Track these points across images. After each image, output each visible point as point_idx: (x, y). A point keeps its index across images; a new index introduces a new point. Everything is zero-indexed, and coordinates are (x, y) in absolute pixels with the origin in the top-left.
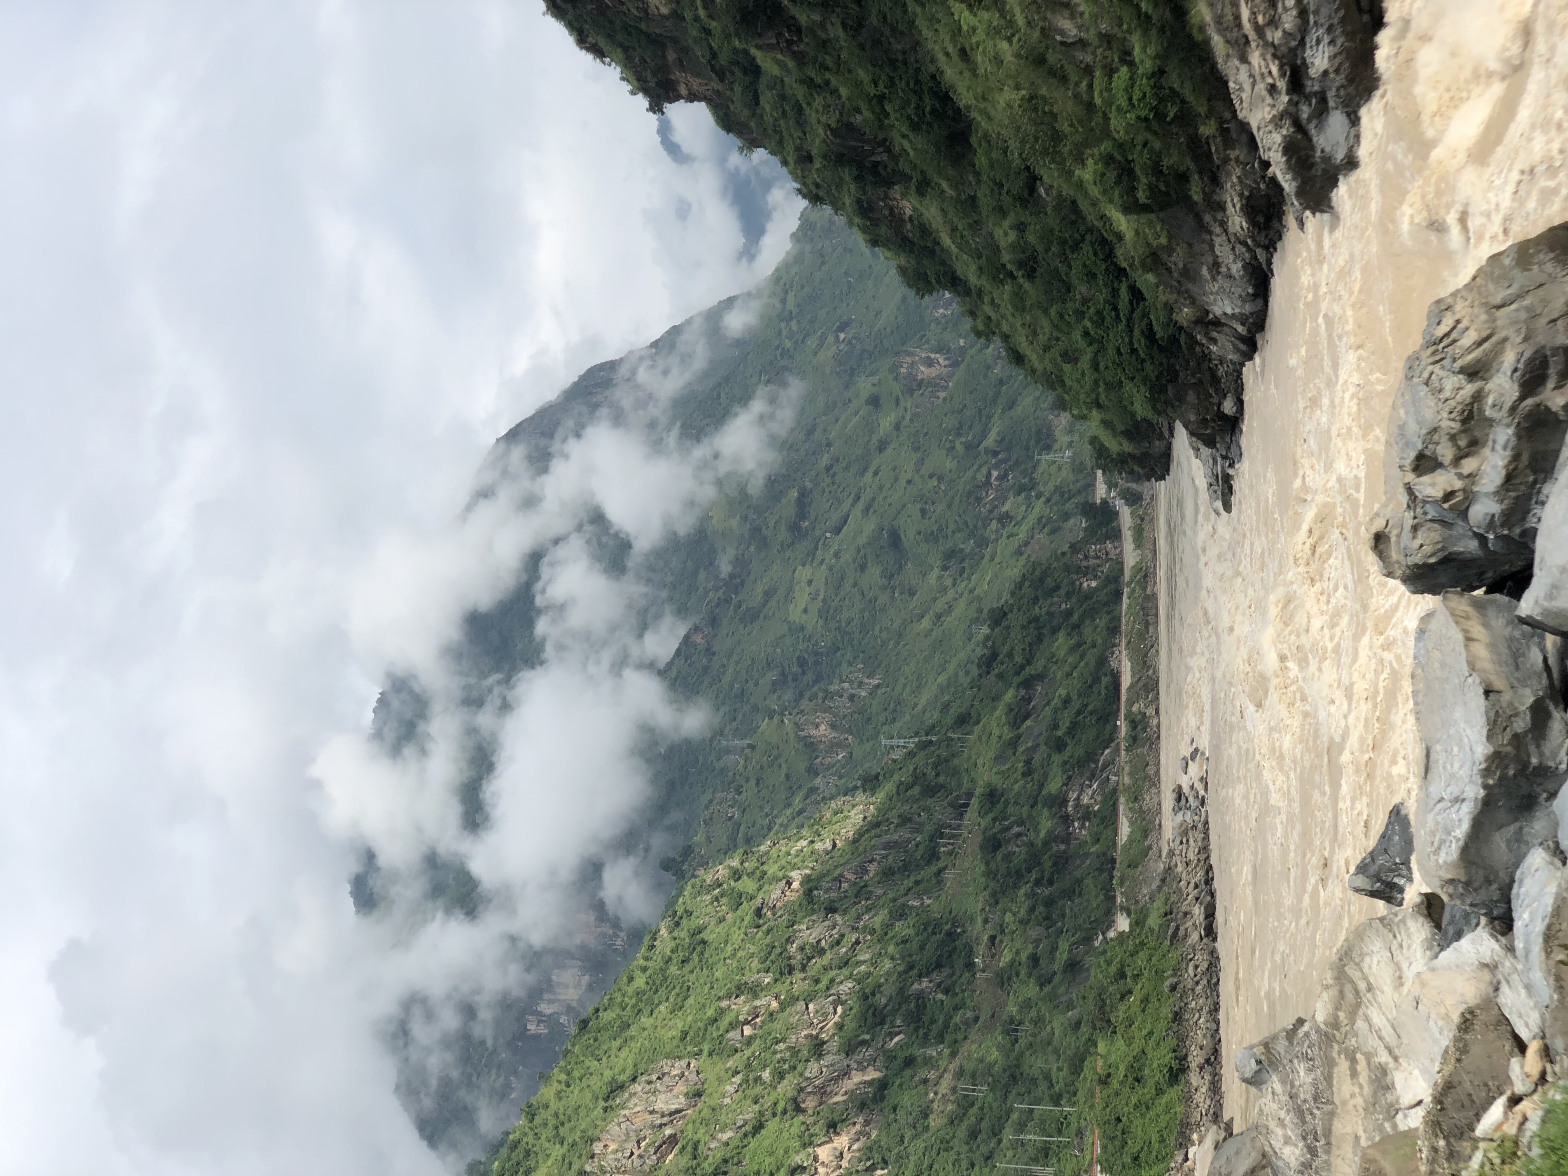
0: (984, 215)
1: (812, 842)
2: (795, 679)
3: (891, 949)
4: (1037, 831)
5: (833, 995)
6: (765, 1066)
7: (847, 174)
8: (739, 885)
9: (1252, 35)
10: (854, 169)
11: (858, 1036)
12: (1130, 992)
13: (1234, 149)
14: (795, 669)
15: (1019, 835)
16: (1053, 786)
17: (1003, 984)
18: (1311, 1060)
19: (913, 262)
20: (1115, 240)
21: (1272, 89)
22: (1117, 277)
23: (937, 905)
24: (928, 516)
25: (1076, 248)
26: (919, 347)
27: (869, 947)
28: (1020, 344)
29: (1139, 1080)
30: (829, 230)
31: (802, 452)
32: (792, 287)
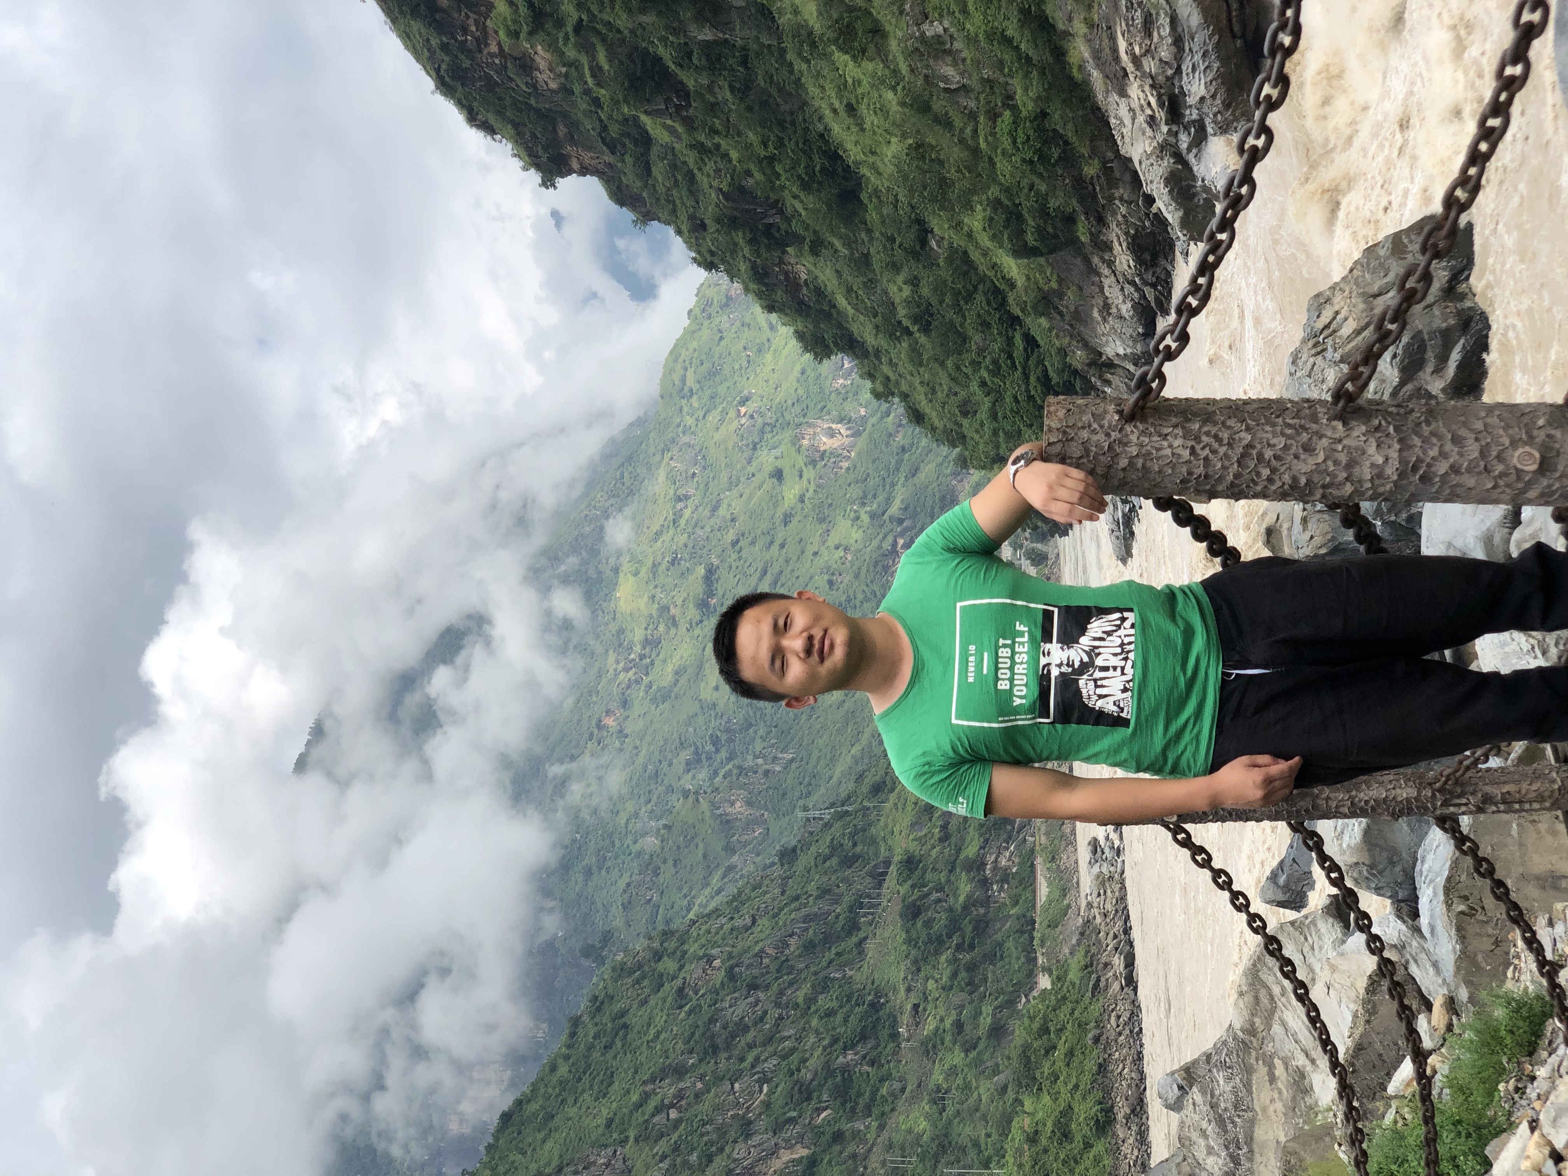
0: (878, 272)
1: (732, 918)
2: (709, 758)
3: (814, 1022)
4: (956, 896)
5: (758, 1072)
6: (693, 1149)
7: (739, 237)
8: (661, 967)
9: (1130, 68)
10: (748, 231)
11: (785, 1113)
12: (1055, 1047)
13: (1117, 188)
14: (709, 747)
15: (939, 900)
16: (971, 850)
17: (928, 1053)
18: (1229, 1068)
19: (811, 327)
20: (1007, 289)
21: (1152, 121)
22: (1011, 326)
23: (859, 976)
24: (835, 587)
25: (969, 298)
26: (820, 418)
27: (793, 1022)
28: (919, 403)
29: (1066, 1136)
30: (726, 305)
31: (708, 529)
32: (691, 363)
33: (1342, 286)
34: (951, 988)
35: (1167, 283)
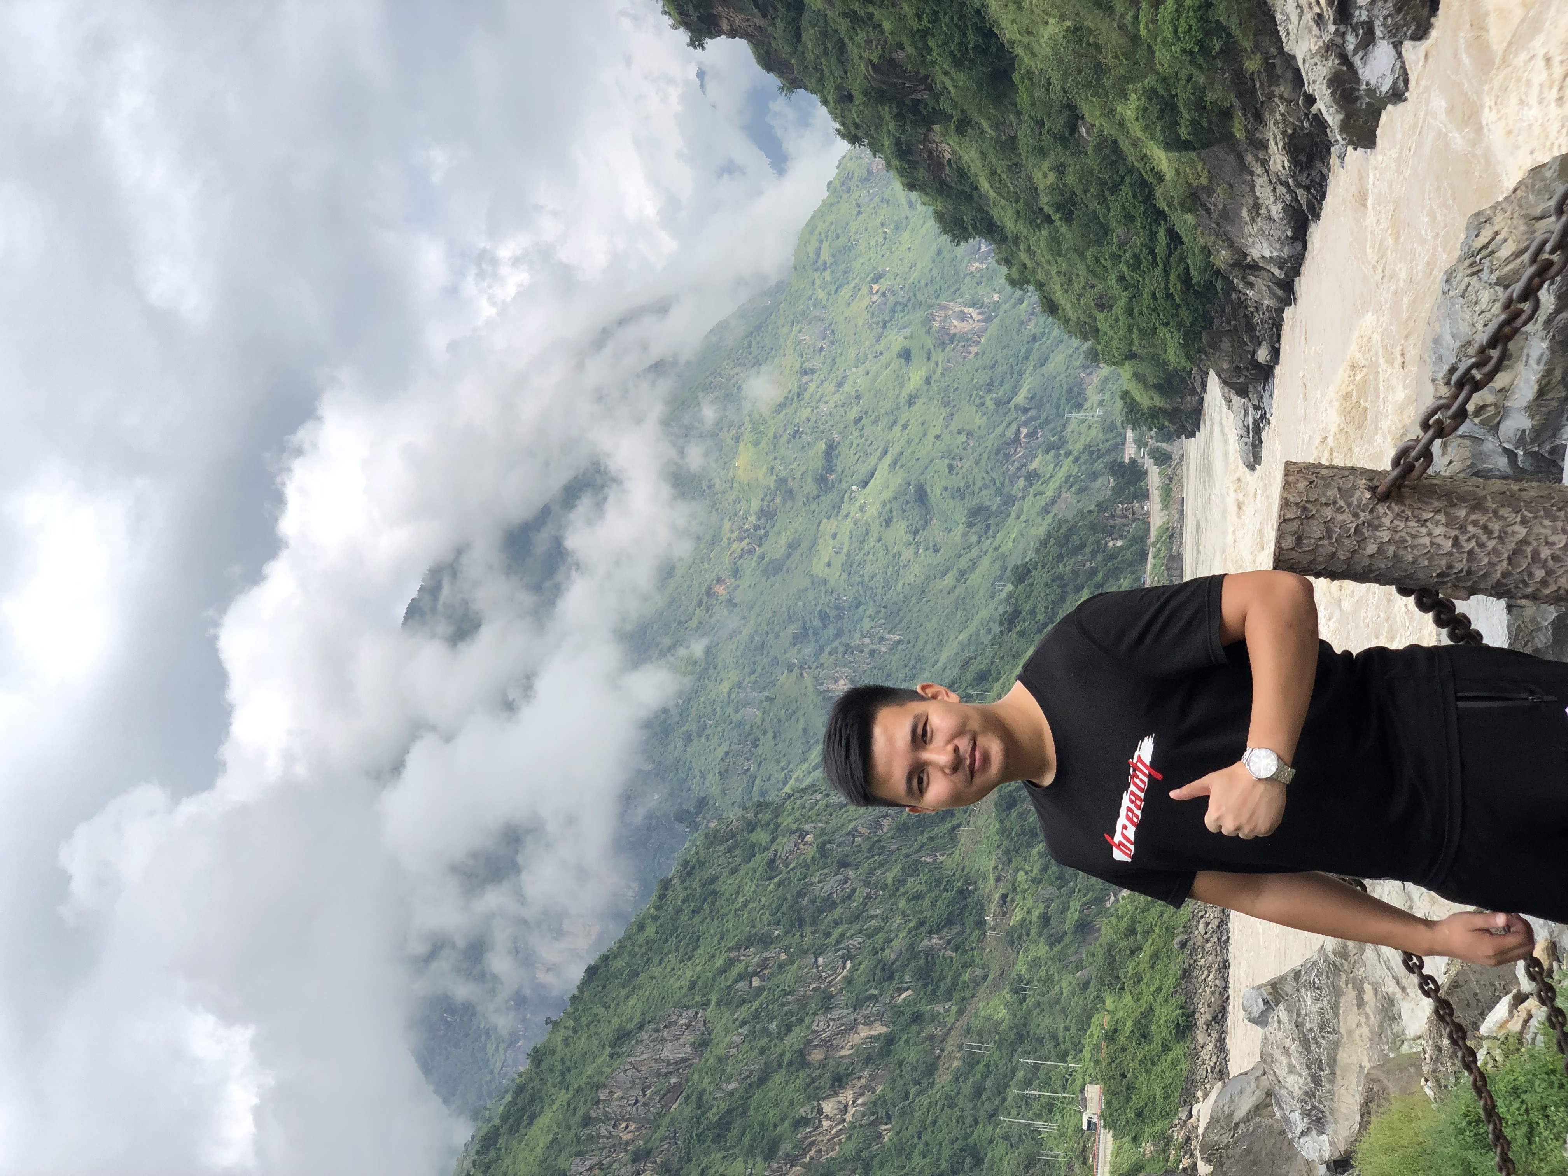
0: (1023, 157)
1: (827, 795)
2: (816, 634)
3: (902, 904)
5: (843, 949)
6: (773, 1018)
7: (886, 112)
8: (753, 837)
10: (894, 106)
11: (867, 991)
12: (1140, 949)
13: (1278, 85)
14: (817, 623)
17: (1013, 943)
18: (1318, 989)
19: (950, 208)
20: (1155, 182)
21: (1319, 19)
22: (1156, 221)
23: (949, 862)
24: (955, 472)
25: (1115, 189)
26: (952, 300)
27: (880, 903)
28: (1054, 293)
29: (1145, 1036)
30: (867, 179)
31: (831, 404)
32: (827, 237)
33: (1504, 205)
34: (1041, 881)
35: (1321, 186)
